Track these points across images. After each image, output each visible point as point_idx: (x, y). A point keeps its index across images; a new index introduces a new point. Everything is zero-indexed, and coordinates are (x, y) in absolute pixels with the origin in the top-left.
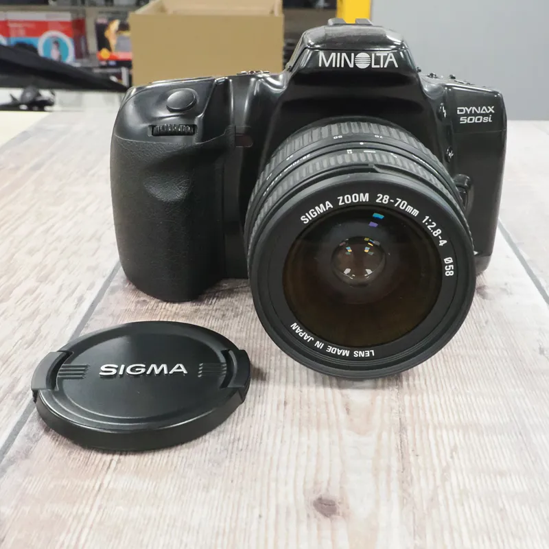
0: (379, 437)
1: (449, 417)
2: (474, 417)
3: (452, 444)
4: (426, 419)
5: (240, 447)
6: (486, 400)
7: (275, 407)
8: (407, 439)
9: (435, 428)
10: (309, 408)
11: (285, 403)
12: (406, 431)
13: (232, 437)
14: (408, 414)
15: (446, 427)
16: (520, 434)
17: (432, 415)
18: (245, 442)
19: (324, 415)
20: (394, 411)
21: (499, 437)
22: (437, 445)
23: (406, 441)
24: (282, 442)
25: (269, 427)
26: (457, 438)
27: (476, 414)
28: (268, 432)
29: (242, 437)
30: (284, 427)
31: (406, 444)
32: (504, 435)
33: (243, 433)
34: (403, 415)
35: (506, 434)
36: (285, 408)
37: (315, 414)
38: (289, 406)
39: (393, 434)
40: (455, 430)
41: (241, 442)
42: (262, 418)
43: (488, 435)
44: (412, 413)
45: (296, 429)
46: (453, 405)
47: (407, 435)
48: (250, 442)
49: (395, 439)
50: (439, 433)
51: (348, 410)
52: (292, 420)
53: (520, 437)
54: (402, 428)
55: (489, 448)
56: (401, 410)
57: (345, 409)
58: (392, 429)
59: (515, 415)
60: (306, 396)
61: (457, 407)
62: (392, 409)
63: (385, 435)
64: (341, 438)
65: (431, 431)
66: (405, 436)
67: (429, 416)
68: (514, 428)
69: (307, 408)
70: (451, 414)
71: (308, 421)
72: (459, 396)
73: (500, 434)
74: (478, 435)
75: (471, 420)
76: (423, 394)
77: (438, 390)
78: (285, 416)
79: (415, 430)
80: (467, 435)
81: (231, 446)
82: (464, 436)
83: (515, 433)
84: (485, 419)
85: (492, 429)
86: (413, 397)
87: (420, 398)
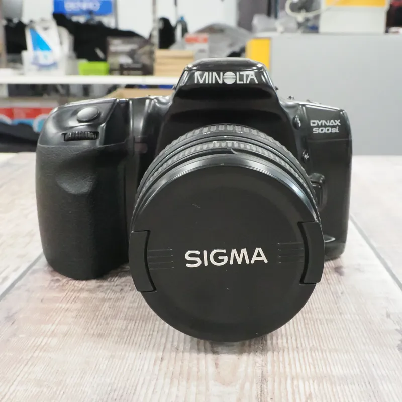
0: (242, 388)
1: (306, 369)
2: (328, 369)
3: (307, 394)
4: (285, 372)
5: (115, 397)
7: (152, 363)
8: (267, 389)
9: (293, 379)
10: (183, 363)
11: (162, 359)
12: (267, 382)
13: (109, 389)
14: (269, 368)
15: (303, 379)
16: (369, 383)
17: (291, 368)
18: (120, 393)
19: (195, 369)
20: (258, 365)
21: (350, 385)
22: (294, 394)
23: (266, 391)
24: (153, 392)
25: (144, 379)
26: (312, 387)
27: (330, 367)
28: (143, 384)
29: (118, 389)
30: (157, 380)
31: (266, 393)
32: (355, 385)
33: (119, 386)
34: (265, 369)
35: (357, 385)
36: (161, 364)
37: (187, 368)
38: (165, 362)
39: (255, 385)
40: (311, 382)
41: (116, 393)
42: (140, 372)
43: (340, 385)
44: (273, 366)
45: (168, 381)
46: (310, 360)
47: (267, 386)
48: (125, 393)
49: (256, 389)
50: (296, 383)
51: (216, 365)
52: (166, 374)
53: (369, 386)
54: (263, 379)
55: (340, 396)
56: (264, 365)
57: (214, 364)
58: (255, 380)
59: (365, 368)
60: (182, 353)
61: (313, 361)
62: (256, 363)
63: (247, 385)
64: (207, 389)
65: (289, 381)
66: (265, 386)
67: (288, 370)
68: (363, 378)
69: (180, 363)
70: (307, 367)
71: (180, 374)
72: (316, 352)
73: (351, 384)
74: (331, 384)
75: (325, 372)
76: (284, 351)
77: (297, 347)
78: (160, 370)
79: (274, 381)
80: (321, 385)
81: (107, 396)
82: (319, 386)
83: (365, 383)
84: (338, 371)
85: (343, 379)
86: (276, 354)
87: (281, 354)
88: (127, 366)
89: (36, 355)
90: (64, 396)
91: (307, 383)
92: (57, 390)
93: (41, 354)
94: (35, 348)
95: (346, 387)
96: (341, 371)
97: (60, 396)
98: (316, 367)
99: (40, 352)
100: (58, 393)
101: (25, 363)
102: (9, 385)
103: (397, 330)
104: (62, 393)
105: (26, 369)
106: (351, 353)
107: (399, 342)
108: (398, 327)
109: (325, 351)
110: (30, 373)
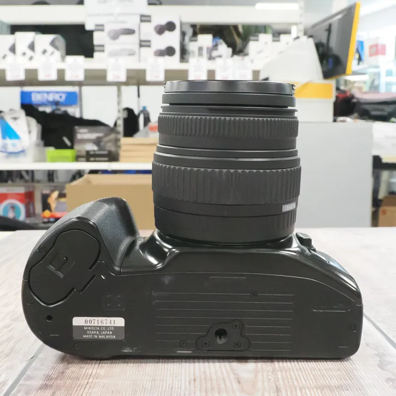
1: (309, 382)
2: (327, 382)
6: (334, 372)
7: (187, 383)
9: (301, 389)
10: (211, 381)
11: (195, 380)
12: (281, 391)
14: (281, 382)
15: (308, 389)
16: (360, 389)
17: (298, 382)
19: (223, 386)
20: (271, 381)
21: (345, 391)
25: (185, 394)
27: (328, 380)
30: (195, 393)
32: (348, 390)
34: (277, 383)
35: (350, 390)
36: (195, 383)
37: (216, 385)
38: (198, 382)
39: (272, 394)
40: (315, 390)
42: (179, 389)
43: (337, 391)
44: (284, 381)
45: (203, 393)
46: (312, 376)
47: (282, 394)
50: (303, 391)
51: (239, 382)
52: (200, 390)
53: (359, 391)
54: (278, 390)
56: (276, 380)
57: (237, 382)
58: (271, 391)
60: (209, 376)
61: (314, 376)
62: (269, 380)
63: (266, 394)
65: (298, 391)
66: (280, 394)
67: (295, 383)
68: (355, 387)
69: (210, 382)
70: (311, 381)
71: (212, 389)
72: (315, 371)
74: (331, 391)
75: (325, 383)
76: (290, 371)
77: (300, 368)
78: (195, 387)
79: (287, 391)
80: (323, 392)
82: (322, 393)
83: (356, 389)
84: (334, 382)
85: (340, 388)
86: (284, 373)
87: (288, 373)
88: (168, 385)
89: (90, 381)
91: (312, 391)
93: (94, 380)
94: (89, 377)
95: (343, 392)
96: (337, 382)
98: (317, 380)
99: (94, 378)
101: (84, 387)
103: (376, 354)
105: (86, 390)
106: (343, 371)
107: (379, 362)
108: (376, 352)
109: (322, 370)
110: (90, 393)
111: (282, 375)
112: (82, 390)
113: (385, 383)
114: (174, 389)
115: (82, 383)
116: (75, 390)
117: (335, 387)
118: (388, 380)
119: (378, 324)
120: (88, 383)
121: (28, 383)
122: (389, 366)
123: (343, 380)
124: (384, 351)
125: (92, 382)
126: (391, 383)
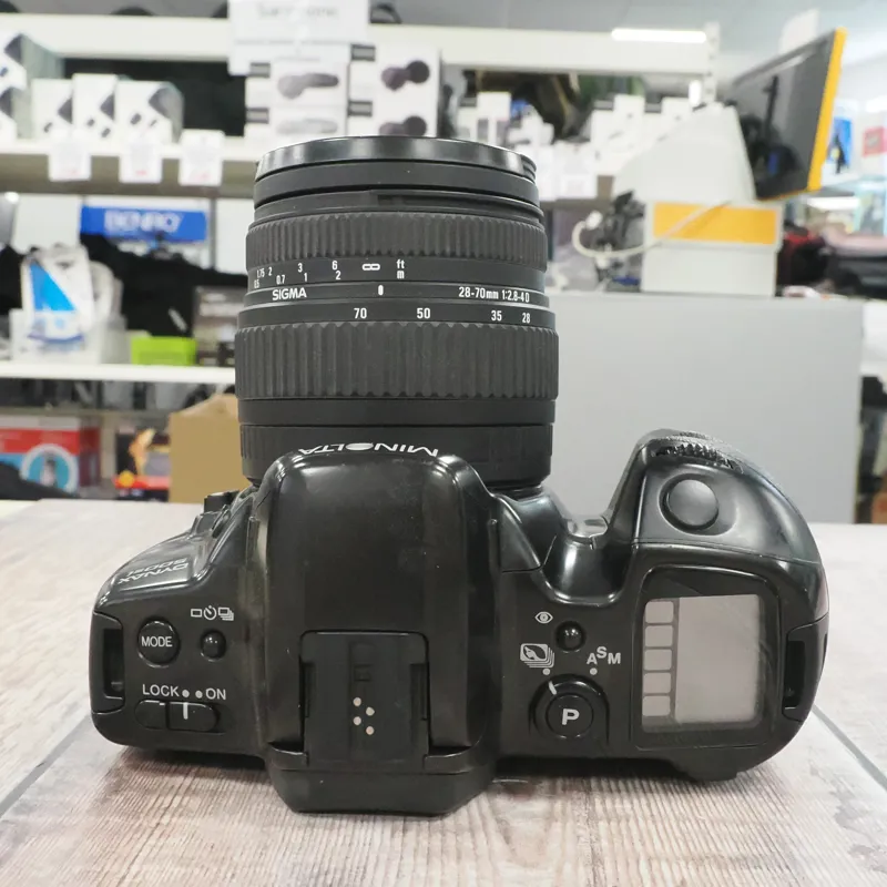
0: (559, 871)
1: (671, 846)
3: (678, 880)
4: (634, 850)
5: (329, 882)
6: (730, 827)
7: (388, 835)
8: (604, 872)
9: (649, 860)
10: (444, 835)
12: (603, 864)
13: (316, 870)
14: (605, 843)
15: (667, 860)
16: (787, 867)
17: (643, 844)
18: (338, 876)
19: (468, 845)
20: (582, 839)
21: (753, 870)
22: (653, 880)
23: (603, 875)
24: (398, 875)
25: (378, 858)
26: (684, 870)
27: (715, 843)
28: (376, 865)
29: (332, 871)
30: (402, 858)
31: (603, 879)
32: (760, 867)
33: (333, 866)
34: (596, 845)
35: (765, 869)
37: (453, 844)
39: (581, 869)
40: (683, 863)
41: (330, 877)
42: (367, 846)
43: (735, 869)
44: (611, 842)
45: (422, 860)
46: (677, 833)
47: (604, 868)
48: (346, 876)
49: (584, 874)
50: (655, 864)
51: (507, 839)
52: (415, 850)
53: (787, 871)
54: (596, 860)
56: (594, 840)
57: (502, 838)
58: (580, 861)
59: (777, 846)
61: (683, 835)
62: (578, 837)
63: (568, 868)
64: (496, 871)
66: (601, 869)
67: (638, 846)
68: (776, 861)
69: (440, 836)
70: (674, 843)
71: (442, 851)
72: (687, 823)
73: (755, 867)
74: (719, 867)
75: (706, 850)
76: (628, 820)
77: (652, 815)
78: (403, 845)
79: (616, 862)
80: (701, 869)
81: (313, 881)
82: (697, 870)
83: (780, 867)
84: (729, 849)
85: (741, 861)
86: (613, 824)
87: (623, 825)
88: (341, 838)
89: (165, 820)
90: (234, 881)
91: (675, 867)
92: (219, 870)
93: (174, 820)
94: (162, 812)
95: (746, 871)
96: (735, 850)
97: (227, 880)
98: (690, 844)
99: (173, 815)
100: (222, 875)
101: (149, 831)
102: (127, 863)
103: (832, 793)
104: (229, 875)
105: (152, 841)
106: (751, 825)
107: (838, 811)
108: (834, 789)
109: (704, 822)
110: (162, 847)
111: (609, 829)
112: (144, 839)
113: (849, 856)
114: (353, 847)
115: (145, 824)
116: (126, 839)
117: (731, 859)
118: (857, 850)
119: (843, 729)
120: (158, 824)
121: (22, 818)
122: (860, 820)
123: (751, 845)
124: (853, 786)
125: (168, 824)
126: (862, 857)
